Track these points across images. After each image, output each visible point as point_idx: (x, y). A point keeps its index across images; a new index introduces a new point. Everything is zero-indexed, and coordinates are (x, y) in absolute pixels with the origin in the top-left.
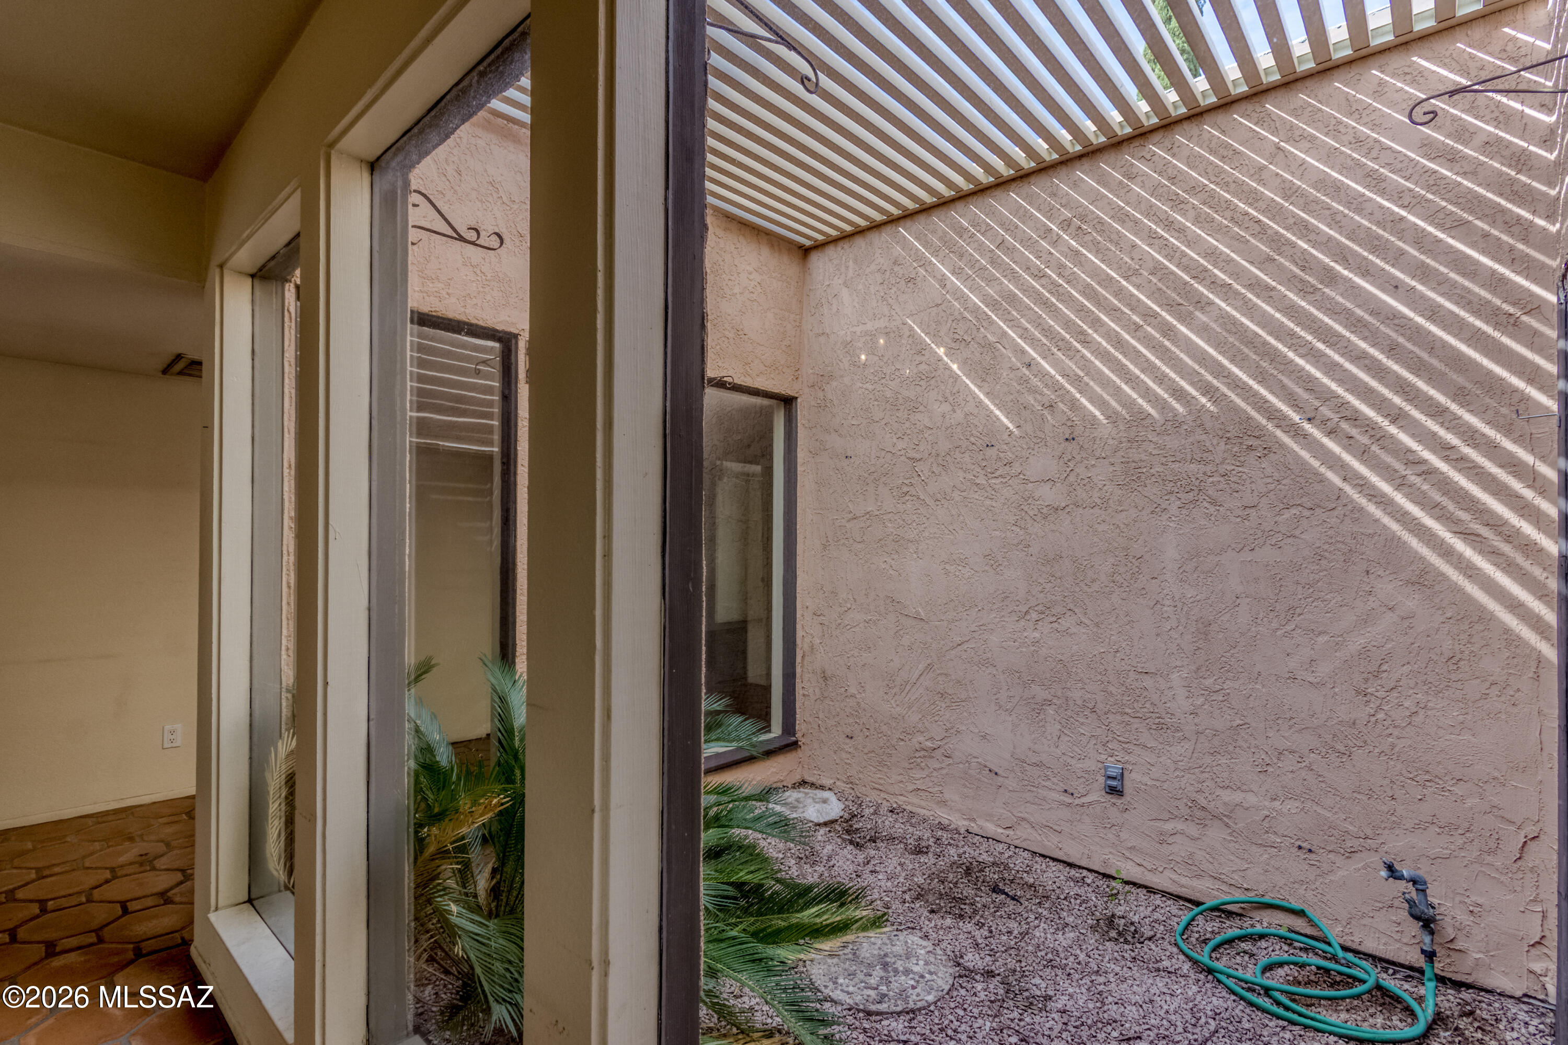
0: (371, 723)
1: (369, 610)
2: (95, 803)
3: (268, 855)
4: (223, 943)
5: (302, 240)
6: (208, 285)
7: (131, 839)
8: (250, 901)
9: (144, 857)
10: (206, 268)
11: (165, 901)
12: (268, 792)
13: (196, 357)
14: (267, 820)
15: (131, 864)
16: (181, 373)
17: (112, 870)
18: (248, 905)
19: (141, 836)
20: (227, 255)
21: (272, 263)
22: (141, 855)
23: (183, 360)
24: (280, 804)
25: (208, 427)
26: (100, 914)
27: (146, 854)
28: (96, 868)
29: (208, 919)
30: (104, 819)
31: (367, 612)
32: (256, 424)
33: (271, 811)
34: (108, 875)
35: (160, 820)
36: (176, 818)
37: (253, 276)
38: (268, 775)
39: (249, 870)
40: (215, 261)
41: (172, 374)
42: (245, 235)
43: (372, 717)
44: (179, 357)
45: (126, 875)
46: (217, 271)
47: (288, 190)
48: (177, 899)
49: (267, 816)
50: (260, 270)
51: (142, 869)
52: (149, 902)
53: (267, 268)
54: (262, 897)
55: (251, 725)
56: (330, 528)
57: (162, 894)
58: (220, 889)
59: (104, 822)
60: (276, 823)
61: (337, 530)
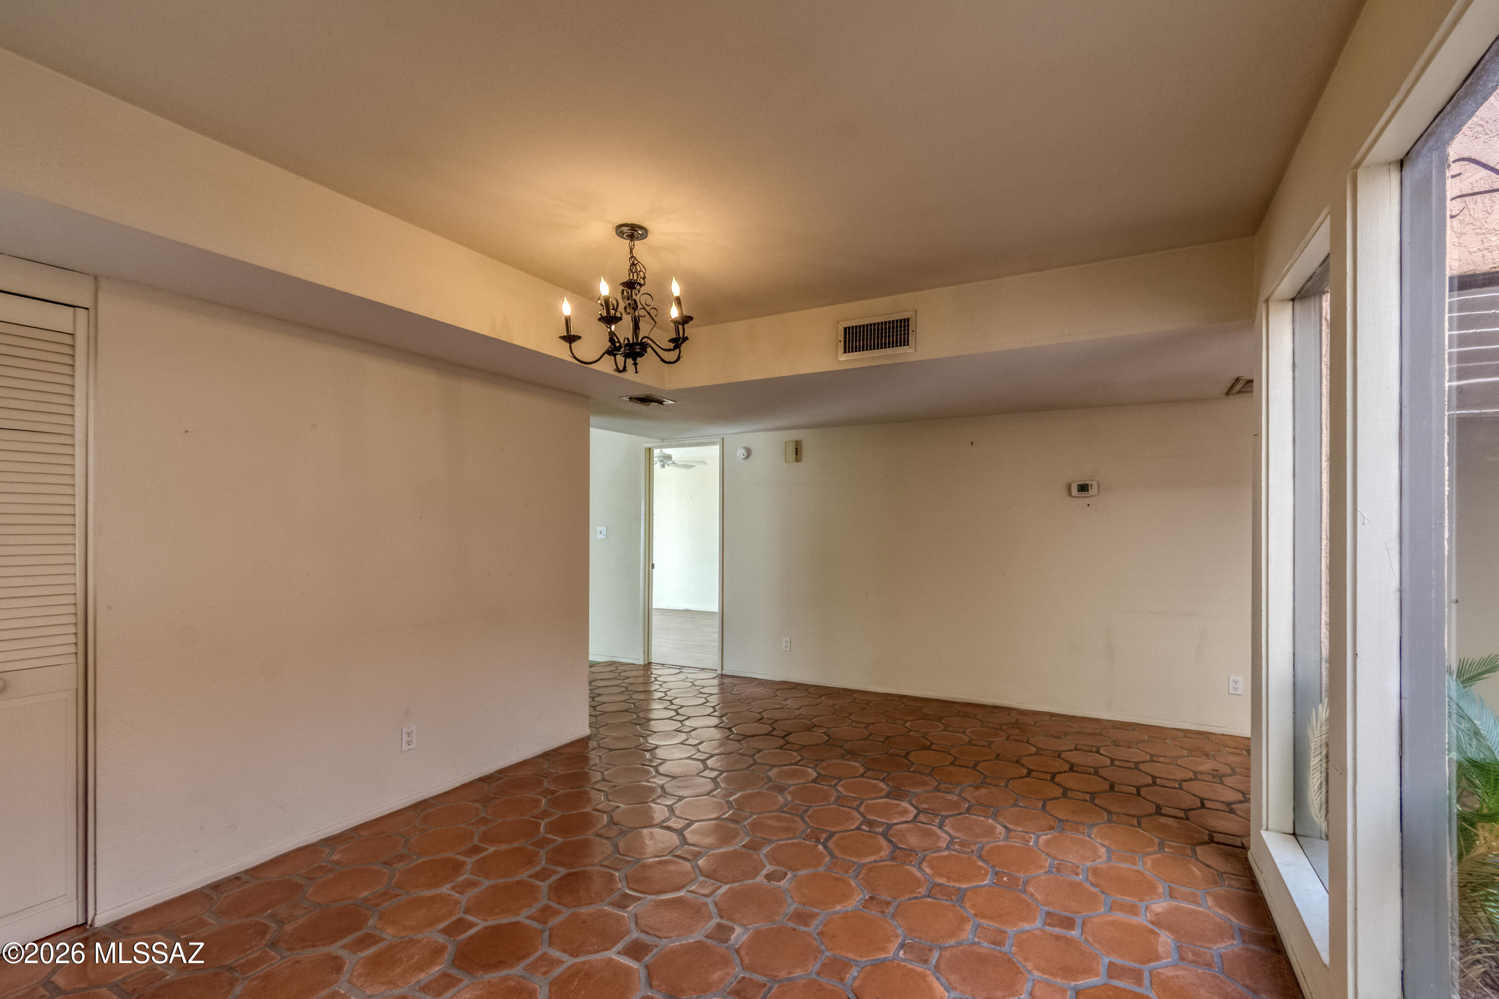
0: (1404, 701)
1: (1401, 591)
2: (1184, 722)
3: (1310, 802)
4: (1273, 859)
5: (1332, 260)
6: (1257, 319)
7: (1207, 756)
8: (1294, 834)
9: (1215, 772)
10: (1256, 305)
11: (1230, 810)
12: (1309, 747)
13: (1249, 377)
14: (1309, 771)
15: (1208, 774)
16: (1239, 392)
17: (1195, 773)
18: (1292, 837)
19: (1214, 756)
20: (1271, 291)
21: (1310, 283)
22: (1214, 770)
23: (1241, 381)
24: (1321, 760)
25: (1258, 435)
26: (1189, 801)
27: (1217, 771)
28: (1184, 768)
29: (1260, 834)
30: (1190, 735)
31: (1398, 594)
32: (1297, 426)
33: (1312, 764)
34: (1191, 775)
35: (1227, 749)
36: (1239, 751)
37: (1293, 300)
38: (1309, 732)
39: (1294, 808)
40: (1263, 298)
41: (1234, 394)
42: (1285, 269)
43: (1404, 695)
44: (1237, 380)
45: (1204, 781)
46: (1264, 306)
47: (1321, 218)
48: (1238, 812)
49: (1309, 767)
50: (1299, 292)
51: (1214, 780)
52: (1219, 806)
53: (1305, 289)
54: (1306, 837)
55: (1294, 685)
56: (1359, 514)
57: (1229, 804)
58: (1269, 814)
59: (1189, 737)
60: (1317, 775)
61: (1365, 515)
